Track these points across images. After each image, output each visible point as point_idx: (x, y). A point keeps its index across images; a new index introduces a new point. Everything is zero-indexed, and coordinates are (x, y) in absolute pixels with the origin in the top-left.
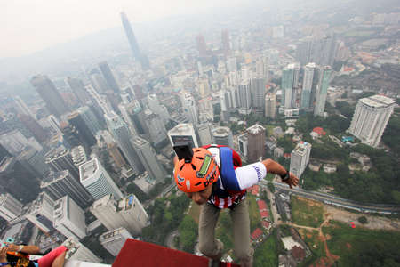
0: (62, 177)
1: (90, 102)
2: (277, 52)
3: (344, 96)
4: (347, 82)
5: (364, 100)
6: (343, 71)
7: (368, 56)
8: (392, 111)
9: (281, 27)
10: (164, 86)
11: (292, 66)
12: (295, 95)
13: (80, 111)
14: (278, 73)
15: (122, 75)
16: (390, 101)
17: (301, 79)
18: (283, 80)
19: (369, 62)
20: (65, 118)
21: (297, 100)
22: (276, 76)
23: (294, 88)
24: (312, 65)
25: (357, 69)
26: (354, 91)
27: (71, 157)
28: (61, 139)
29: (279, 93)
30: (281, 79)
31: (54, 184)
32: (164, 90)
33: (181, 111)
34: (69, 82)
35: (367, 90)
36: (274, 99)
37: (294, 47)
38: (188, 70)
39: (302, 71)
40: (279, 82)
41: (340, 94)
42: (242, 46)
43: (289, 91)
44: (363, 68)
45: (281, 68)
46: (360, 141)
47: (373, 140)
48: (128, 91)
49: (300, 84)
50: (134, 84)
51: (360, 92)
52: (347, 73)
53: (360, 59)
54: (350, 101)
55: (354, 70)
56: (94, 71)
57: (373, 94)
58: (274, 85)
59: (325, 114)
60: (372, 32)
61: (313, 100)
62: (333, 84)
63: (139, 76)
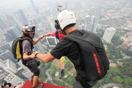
0: (6, 52)
1: (16, 25)
2: (83, 11)
3: (102, 27)
4: (103, 23)
5: (108, 29)
6: (102, 19)
7: (110, 15)
8: (114, 32)
9: (85, 2)
10: (44, 20)
11: (87, 16)
12: (88, 26)
13: (12, 28)
14: (83, 18)
15: (28, 15)
16: (114, 29)
17: (90, 21)
18: (84, 21)
19: (110, 17)
20: (6, 30)
21: (89, 27)
22: (83, 19)
23: (88, 24)
24: (94, 16)
25: (107, 19)
26: (105, 26)
27: (9, 45)
28: (5, 38)
29: (83, 25)
30: (84, 20)
31: (3, 55)
32: (45, 22)
33: (51, 30)
34: (6, 16)
35: (108, 26)
36: (81, 27)
37: (89, 10)
38: (53, 15)
39: (90, 18)
40: (83, 21)
41: (101, 26)
42: (72, 8)
43: (86, 25)
44: (108, 19)
45: (84, 17)
46: (105, 41)
47: (109, 41)
48: (31, 21)
49: (89, 23)
50: (33, 19)
51: (107, 26)
52: (104, 20)
53: (108, 16)
54: (104, 29)
55: (105, 19)
56: (17, 13)
57: (110, 27)
58: (82, 22)
59: (96, 32)
60: (112, 7)
61: (93, 28)
62: (99, 23)
63: (35, 16)
